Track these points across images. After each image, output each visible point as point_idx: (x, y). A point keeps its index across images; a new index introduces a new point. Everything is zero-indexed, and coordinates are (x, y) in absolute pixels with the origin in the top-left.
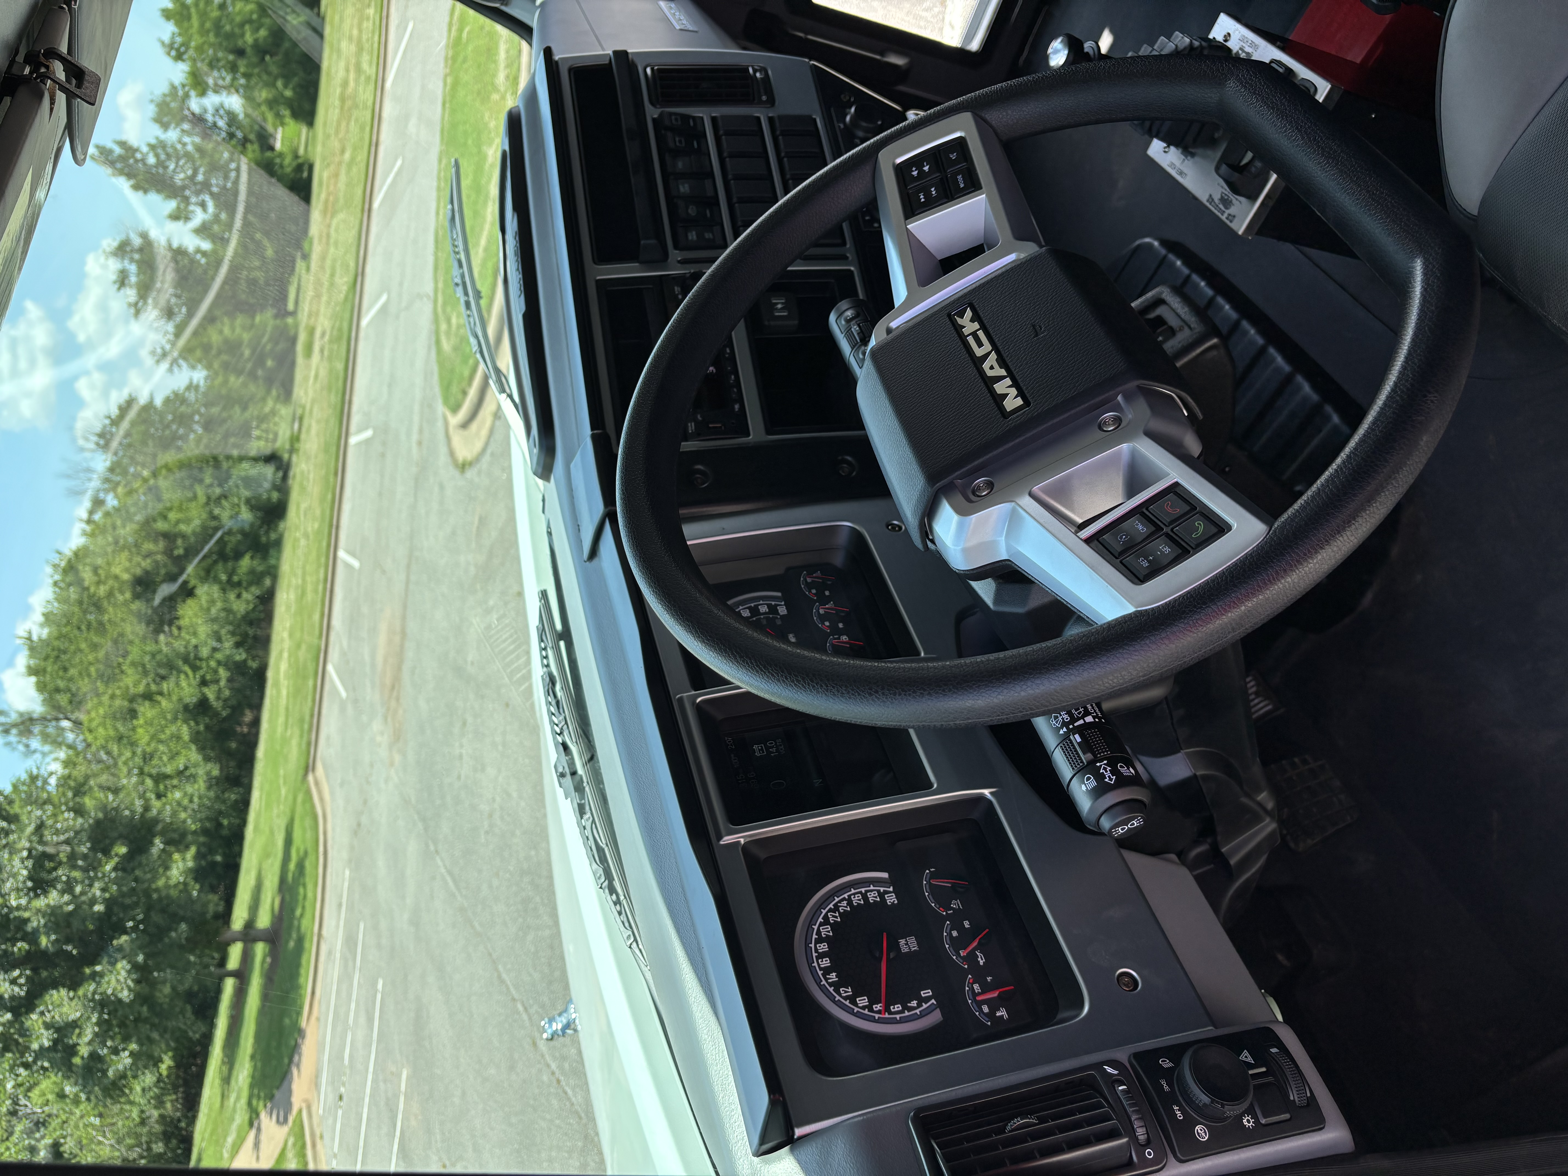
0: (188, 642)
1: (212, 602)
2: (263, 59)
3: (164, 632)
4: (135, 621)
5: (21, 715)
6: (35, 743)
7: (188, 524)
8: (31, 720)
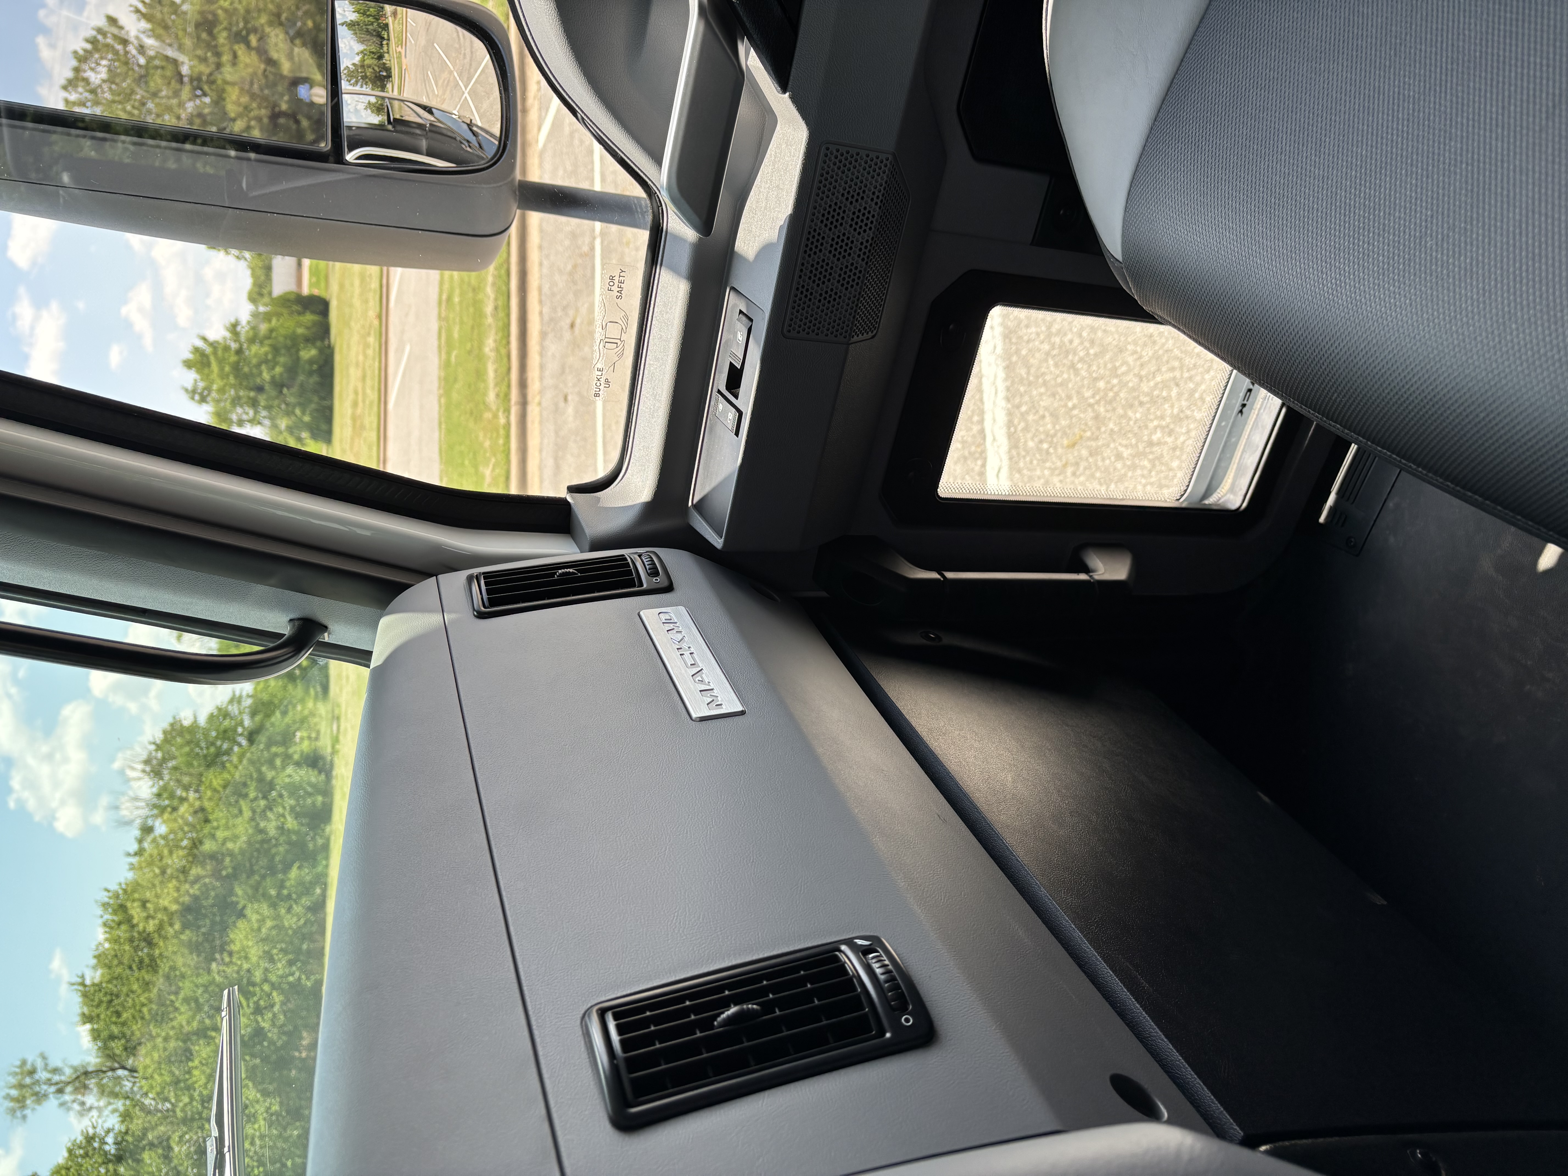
0: (241, 967)
1: (262, 921)
2: (281, 392)
3: (215, 960)
4: (186, 951)
5: (75, 1069)
6: (90, 1099)
7: (235, 842)
8: (86, 1073)
